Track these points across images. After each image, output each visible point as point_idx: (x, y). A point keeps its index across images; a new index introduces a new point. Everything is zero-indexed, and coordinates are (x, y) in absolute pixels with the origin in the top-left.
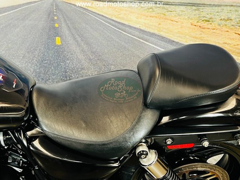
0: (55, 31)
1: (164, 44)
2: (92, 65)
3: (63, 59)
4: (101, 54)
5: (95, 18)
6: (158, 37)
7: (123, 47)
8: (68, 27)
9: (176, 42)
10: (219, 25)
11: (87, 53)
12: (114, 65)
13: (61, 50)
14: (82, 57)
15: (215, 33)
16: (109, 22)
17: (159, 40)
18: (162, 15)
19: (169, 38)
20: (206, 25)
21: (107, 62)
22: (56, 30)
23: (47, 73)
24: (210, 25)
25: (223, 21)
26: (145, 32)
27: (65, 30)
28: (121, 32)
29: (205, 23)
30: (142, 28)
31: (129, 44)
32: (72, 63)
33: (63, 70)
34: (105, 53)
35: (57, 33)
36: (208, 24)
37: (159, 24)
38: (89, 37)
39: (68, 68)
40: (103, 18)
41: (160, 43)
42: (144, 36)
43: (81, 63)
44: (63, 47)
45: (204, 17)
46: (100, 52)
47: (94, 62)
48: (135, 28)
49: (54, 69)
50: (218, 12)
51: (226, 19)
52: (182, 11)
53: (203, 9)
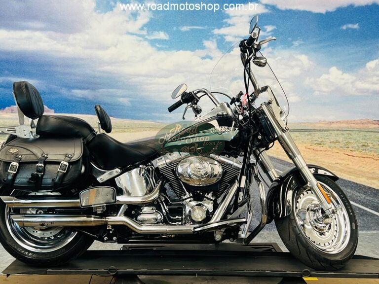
1: (282, 167)
6: (277, 161)
10: (330, 147)
15: (327, 154)
20: (318, 147)
25: (333, 145)
36: (320, 147)
41: (280, 166)
45: (316, 141)
50: (327, 136)
51: (335, 142)
52: (296, 136)
53: (314, 134)
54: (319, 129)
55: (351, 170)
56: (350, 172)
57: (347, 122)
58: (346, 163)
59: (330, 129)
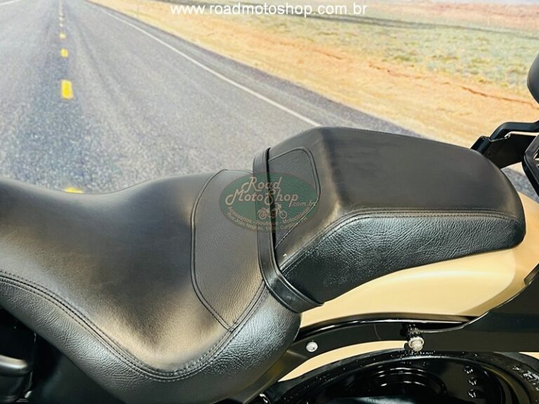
0: (60, 67)
1: (309, 106)
2: (144, 148)
3: (76, 131)
4: (166, 123)
5: (155, 41)
6: (298, 91)
7: (217, 109)
8: (92, 57)
9: (337, 104)
10: (430, 69)
11: (135, 119)
12: (196, 148)
13: (73, 111)
14: (122, 128)
15: (417, 85)
16: (187, 51)
17: (298, 96)
18: (307, 42)
19: (319, 92)
20: (401, 67)
21: (179, 142)
22: (63, 64)
23: (38, 162)
24: (410, 68)
25: (439, 63)
26: (268, 78)
27: (84, 64)
28: (214, 75)
29: (399, 63)
30: (261, 69)
31: (231, 103)
32: (99, 143)
33: (75, 158)
34: (176, 120)
35: (64, 71)
36: (406, 67)
37: (301, 62)
38: (140, 83)
39: (88, 153)
40: (173, 40)
41: (302, 104)
42: (266, 85)
43: (118, 142)
44: (77, 105)
45: (398, 50)
46: (164, 117)
47: (149, 140)
48: (246, 67)
49: (54, 154)
50: (428, 40)
51: (445, 56)
52: (352, 35)
53: (396, 32)
54: (408, 20)
55: (475, 128)
57: (485, 9)
58: (464, 111)
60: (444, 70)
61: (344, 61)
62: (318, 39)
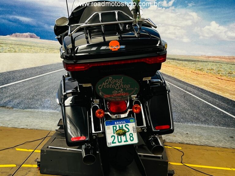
6: (173, 79)
9: (183, 82)
10: (207, 72)
15: (205, 77)
18: (175, 66)
19: (179, 79)
20: (199, 72)
25: (209, 71)
26: (165, 75)
30: (163, 73)
36: (201, 72)
37: (173, 71)
41: (174, 82)
45: (198, 68)
50: (206, 65)
51: (210, 69)
52: (186, 64)
53: (197, 63)
54: (200, 60)
55: (220, 88)
56: (219, 89)
57: (220, 58)
58: (217, 83)
59: (208, 61)
60: (211, 73)
61: (185, 71)
62: (178, 65)
